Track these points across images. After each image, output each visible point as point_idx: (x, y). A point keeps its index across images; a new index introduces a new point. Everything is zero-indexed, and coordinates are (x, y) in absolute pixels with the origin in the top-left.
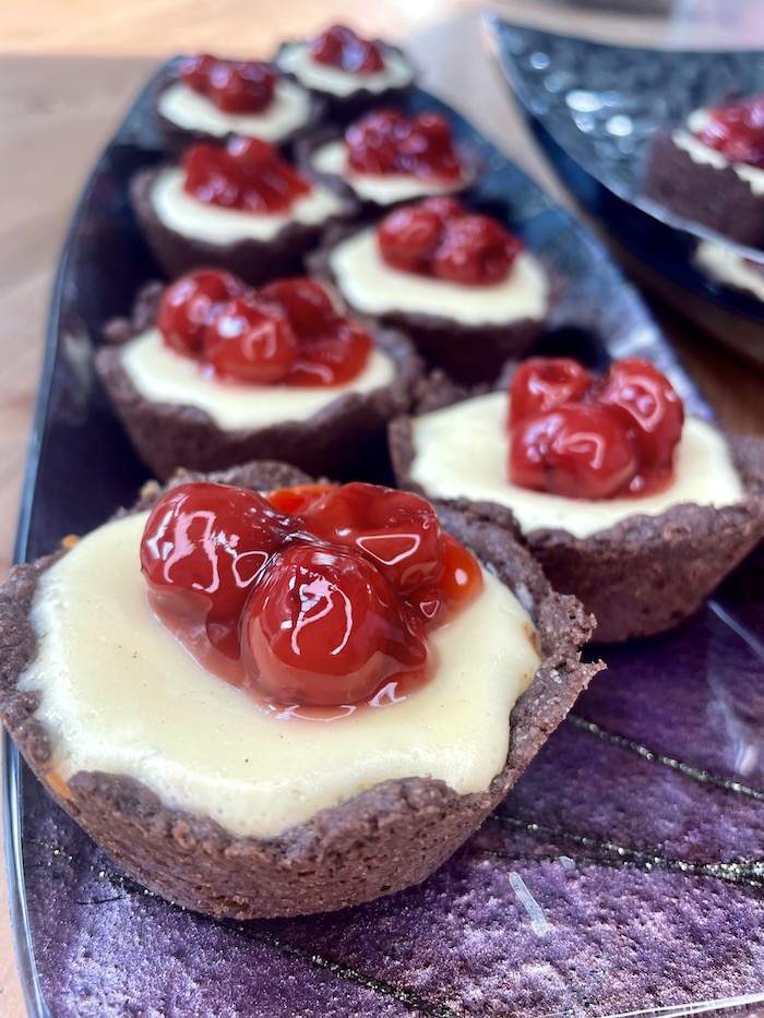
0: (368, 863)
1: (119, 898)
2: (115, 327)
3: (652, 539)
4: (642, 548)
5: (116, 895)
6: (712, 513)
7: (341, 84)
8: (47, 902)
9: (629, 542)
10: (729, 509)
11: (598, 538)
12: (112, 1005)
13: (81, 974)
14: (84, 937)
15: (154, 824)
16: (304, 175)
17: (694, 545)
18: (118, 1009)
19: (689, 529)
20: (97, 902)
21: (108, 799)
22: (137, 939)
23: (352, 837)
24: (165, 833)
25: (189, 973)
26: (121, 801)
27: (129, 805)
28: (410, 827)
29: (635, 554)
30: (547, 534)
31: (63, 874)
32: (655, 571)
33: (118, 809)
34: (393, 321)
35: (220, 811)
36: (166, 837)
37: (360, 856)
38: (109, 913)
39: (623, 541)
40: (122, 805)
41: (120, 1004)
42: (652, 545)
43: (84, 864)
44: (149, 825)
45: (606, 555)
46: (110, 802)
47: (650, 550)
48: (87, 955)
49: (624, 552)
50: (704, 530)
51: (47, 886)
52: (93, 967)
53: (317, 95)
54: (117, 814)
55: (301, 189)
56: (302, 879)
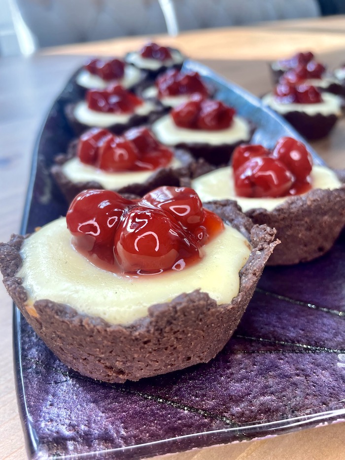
0: (176, 335)
1: (66, 381)
2: (60, 157)
3: (302, 206)
4: (298, 211)
5: (65, 380)
6: (329, 193)
7: (154, 65)
8: (33, 383)
9: (292, 208)
10: (336, 190)
11: (277, 208)
12: (63, 425)
13: (49, 413)
14: (50, 397)
15: (74, 321)
16: (139, 98)
17: (323, 207)
18: (66, 426)
19: (319, 199)
20: (56, 383)
21: (52, 310)
22: (75, 397)
23: (166, 316)
24: (79, 324)
25: (99, 409)
26: (58, 311)
27: (63, 314)
28: (193, 312)
29: (295, 213)
30: (253, 211)
31: (41, 372)
32: (306, 222)
33: (57, 315)
34: (181, 146)
35: (105, 314)
36: (80, 326)
37: (171, 329)
38: (62, 387)
39: (289, 208)
40: (59, 314)
41: (67, 424)
42: (303, 208)
43: (50, 368)
44: (72, 321)
45: (282, 216)
46: (54, 312)
47: (303, 211)
48: (51, 405)
49: (291, 213)
50: (326, 200)
51: (33, 377)
52: (54, 410)
53: (143, 70)
54: (57, 317)
55: (138, 103)
56: (146, 346)
